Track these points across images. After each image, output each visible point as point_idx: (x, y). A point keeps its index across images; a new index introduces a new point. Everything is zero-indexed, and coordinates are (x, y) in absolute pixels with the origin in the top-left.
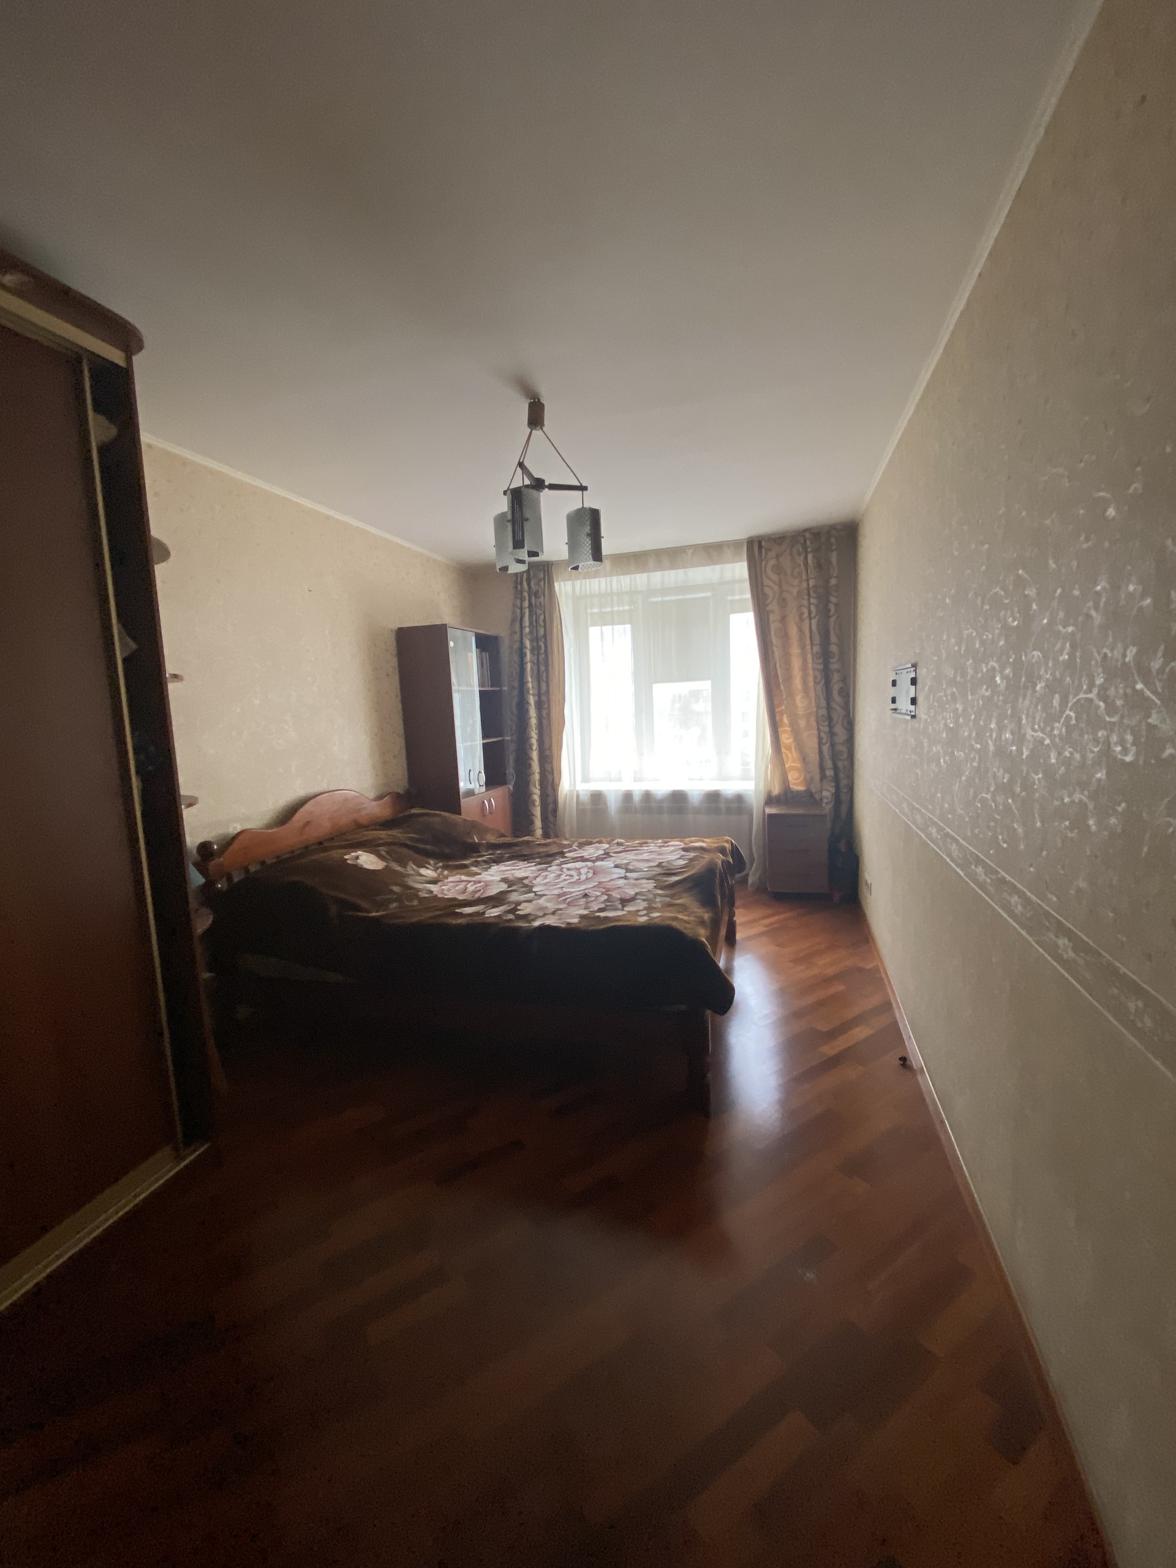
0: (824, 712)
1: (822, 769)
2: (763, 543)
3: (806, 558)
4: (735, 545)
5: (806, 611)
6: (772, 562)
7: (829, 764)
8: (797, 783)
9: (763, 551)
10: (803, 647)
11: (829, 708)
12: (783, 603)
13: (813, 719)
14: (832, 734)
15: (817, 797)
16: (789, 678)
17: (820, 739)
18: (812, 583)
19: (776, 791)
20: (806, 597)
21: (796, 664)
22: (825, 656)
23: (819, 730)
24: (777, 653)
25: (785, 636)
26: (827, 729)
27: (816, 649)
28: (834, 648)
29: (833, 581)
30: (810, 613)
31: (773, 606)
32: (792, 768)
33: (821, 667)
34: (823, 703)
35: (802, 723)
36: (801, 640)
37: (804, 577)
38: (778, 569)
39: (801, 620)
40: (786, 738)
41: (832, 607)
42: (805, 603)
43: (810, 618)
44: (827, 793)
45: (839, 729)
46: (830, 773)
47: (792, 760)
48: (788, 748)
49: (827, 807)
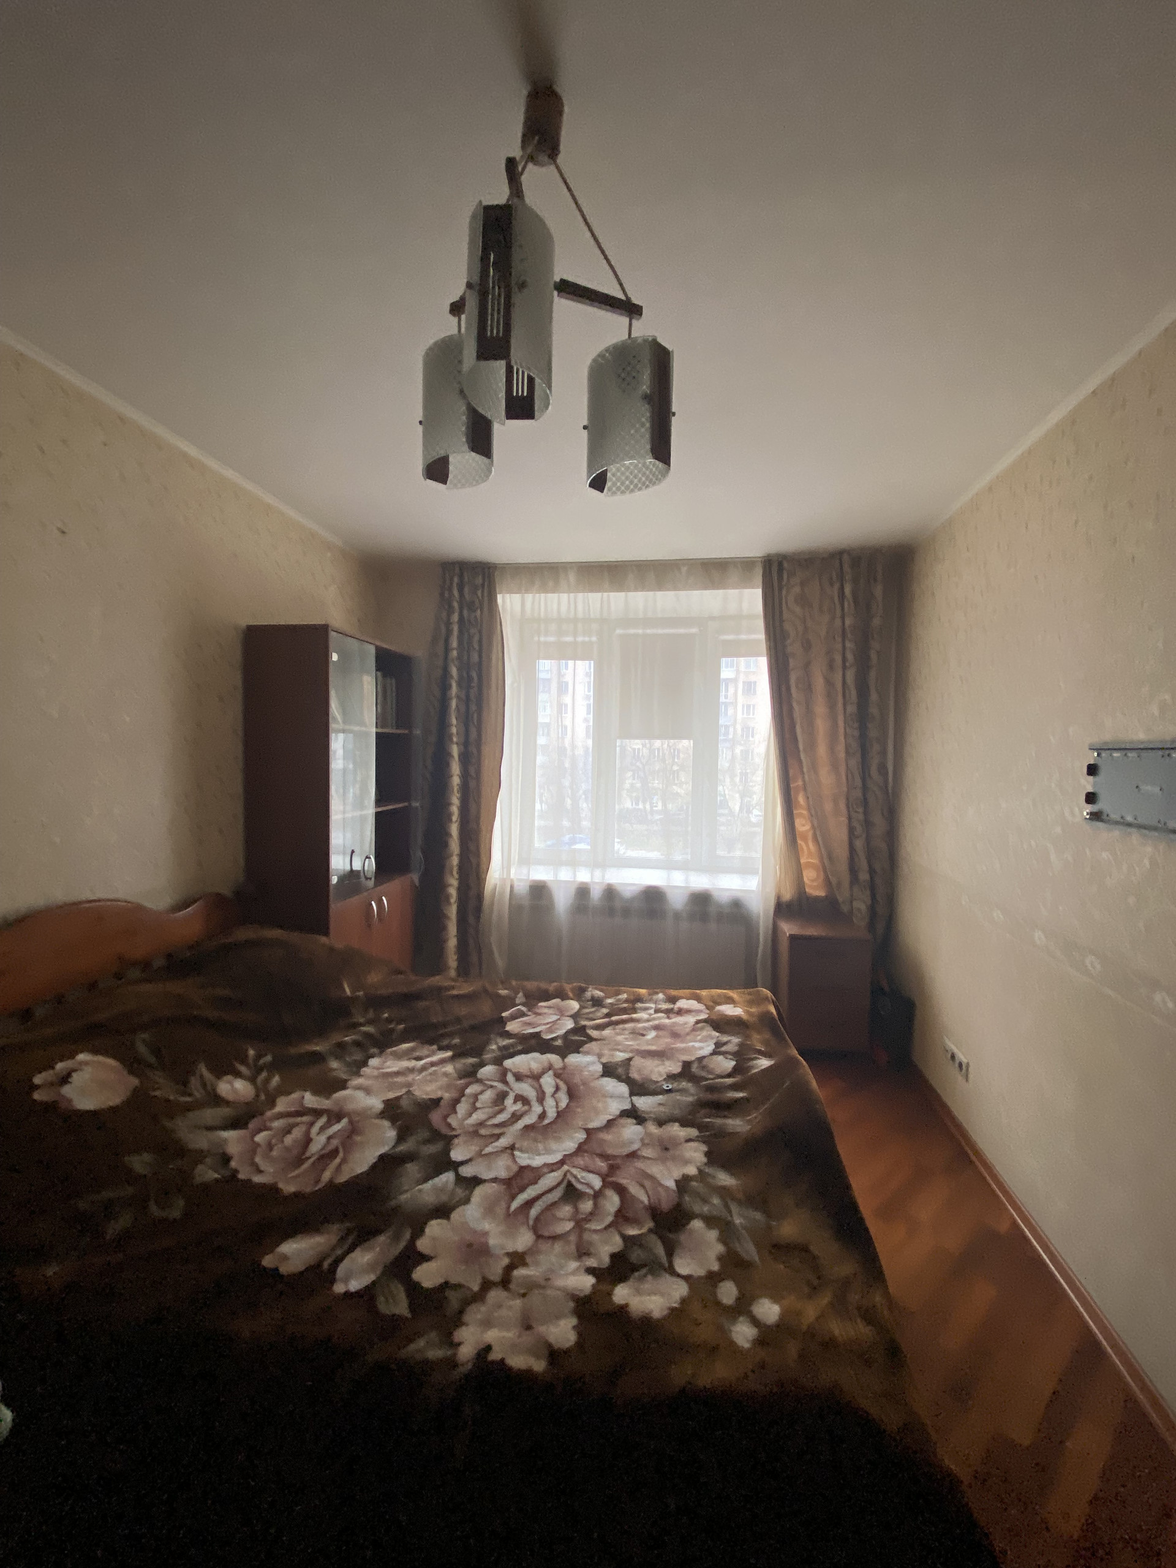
0: (859, 793)
1: (853, 871)
2: (785, 565)
3: (842, 588)
4: (747, 564)
5: (838, 659)
6: (797, 590)
7: (863, 864)
8: (815, 887)
9: (785, 576)
10: (832, 707)
11: (865, 788)
12: (807, 646)
13: (842, 806)
14: (868, 824)
15: (845, 909)
16: (812, 745)
17: (851, 830)
18: (848, 622)
19: (787, 896)
20: (839, 639)
21: (821, 725)
22: (862, 718)
23: (850, 818)
24: (798, 711)
25: (808, 688)
26: (861, 817)
27: (852, 709)
28: (874, 710)
29: (876, 622)
30: (844, 660)
31: (794, 647)
32: (809, 865)
33: (856, 733)
34: (858, 782)
35: (828, 807)
36: (830, 696)
37: (838, 612)
38: (803, 601)
39: (831, 666)
40: (803, 826)
41: (874, 656)
42: (839, 646)
43: (844, 668)
44: (861, 905)
45: (878, 819)
46: (864, 876)
47: (809, 852)
48: (805, 839)
49: (860, 921)
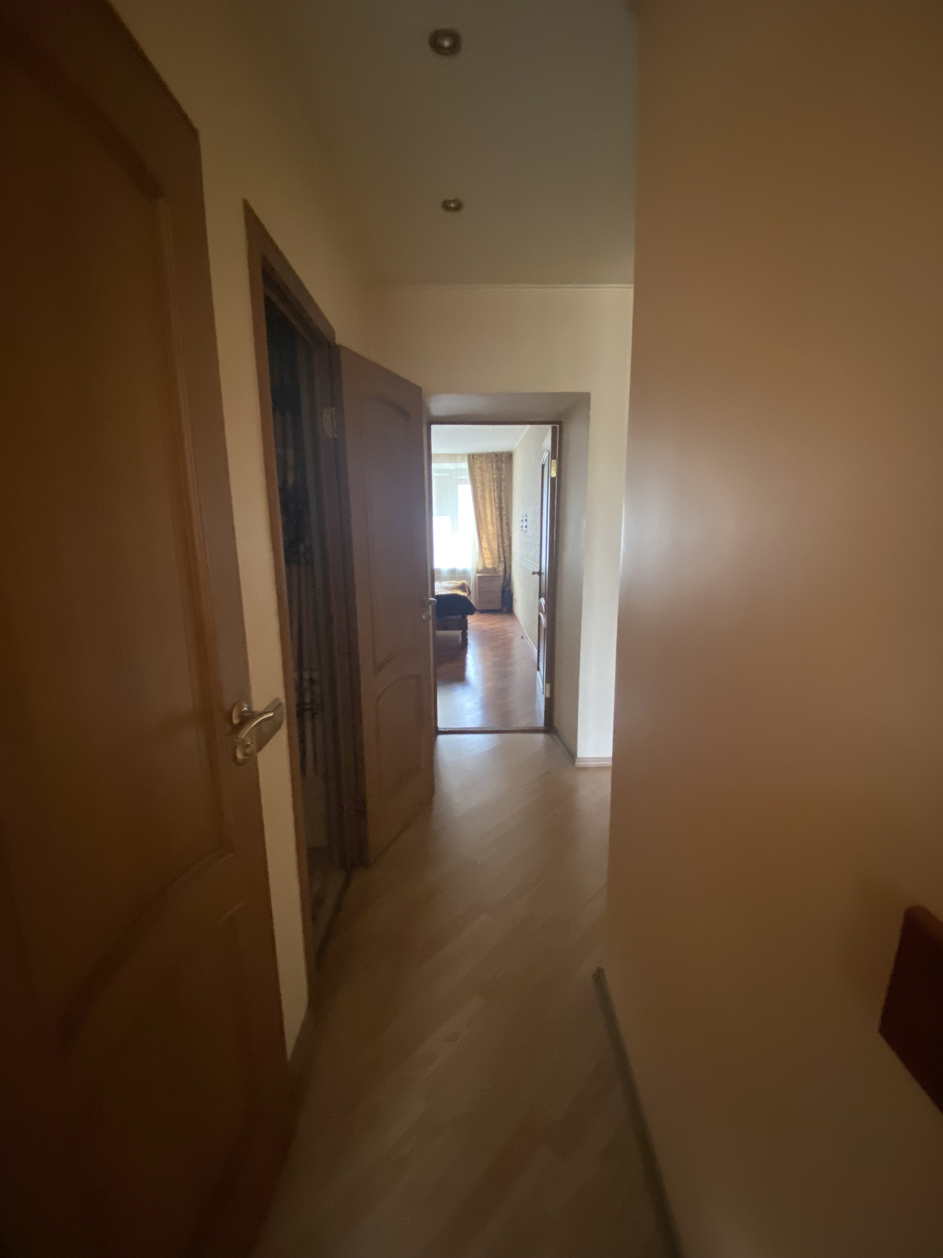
0: (500, 533)
1: (499, 558)
2: (475, 457)
3: (492, 465)
4: (463, 455)
5: (492, 488)
6: (478, 465)
7: (502, 556)
8: (489, 566)
9: (475, 460)
10: (491, 504)
11: (502, 531)
12: (483, 484)
13: (496, 537)
14: (503, 542)
15: (497, 570)
16: (486, 517)
17: (498, 545)
18: (495, 476)
19: (480, 568)
20: (492, 482)
21: (488, 511)
22: (500, 509)
23: (498, 541)
24: (481, 505)
25: (484, 499)
26: (501, 540)
27: (497, 505)
28: (504, 505)
29: (503, 476)
30: (494, 489)
31: (479, 485)
32: (487, 558)
33: (498, 513)
34: (500, 529)
35: (491, 537)
36: (491, 500)
37: (492, 473)
38: (481, 468)
39: (490, 491)
40: (485, 545)
41: (503, 487)
42: (492, 484)
43: (494, 492)
44: (502, 568)
45: (506, 540)
46: (502, 559)
47: (487, 554)
48: (485, 549)
49: (501, 574)
